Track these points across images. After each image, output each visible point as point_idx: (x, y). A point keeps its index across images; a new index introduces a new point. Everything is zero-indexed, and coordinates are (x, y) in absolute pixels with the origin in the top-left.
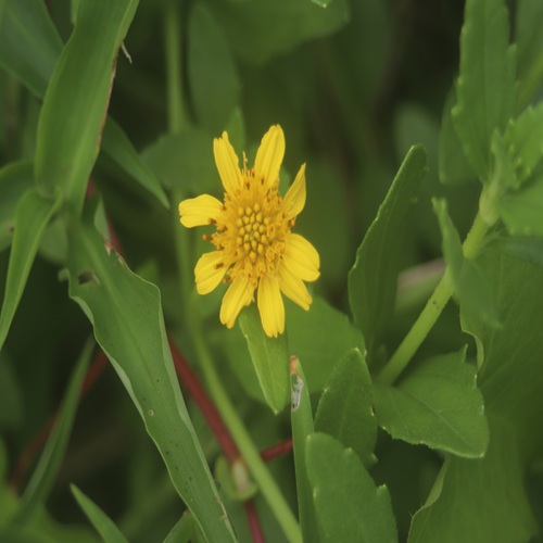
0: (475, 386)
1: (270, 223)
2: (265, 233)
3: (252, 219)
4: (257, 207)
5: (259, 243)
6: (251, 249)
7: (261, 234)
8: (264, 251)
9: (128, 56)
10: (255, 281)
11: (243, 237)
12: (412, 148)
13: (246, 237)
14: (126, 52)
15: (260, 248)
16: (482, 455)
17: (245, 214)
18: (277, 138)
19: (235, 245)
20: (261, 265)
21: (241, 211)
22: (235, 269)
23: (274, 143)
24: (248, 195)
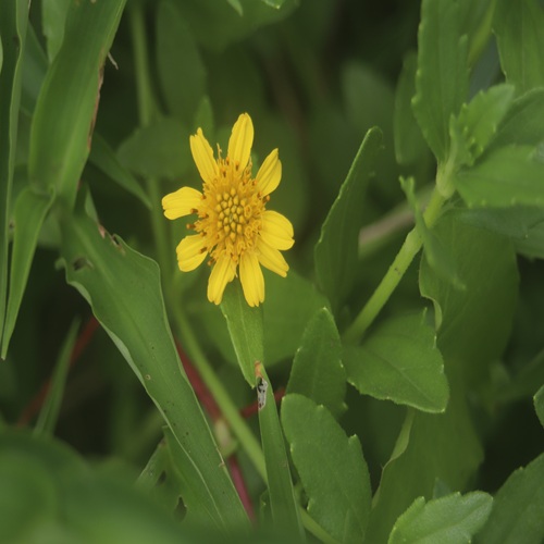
0: (434, 347)
1: (246, 204)
2: (242, 214)
3: (230, 203)
4: (233, 192)
5: (237, 223)
6: (231, 230)
7: (239, 216)
8: (243, 230)
9: (114, 63)
10: (236, 258)
11: (222, 221)
12: (369, 131)
13: (226, 220)
14: (112, 60)
15: (239, 227)
16: (443, 410)
17: (223, 199)
18: (246, 125)
19: (215, 229)
20: (240, 243)
21: (219, 198)
22: (217, 251)
23: (243, 131)
24: (225, 182)
